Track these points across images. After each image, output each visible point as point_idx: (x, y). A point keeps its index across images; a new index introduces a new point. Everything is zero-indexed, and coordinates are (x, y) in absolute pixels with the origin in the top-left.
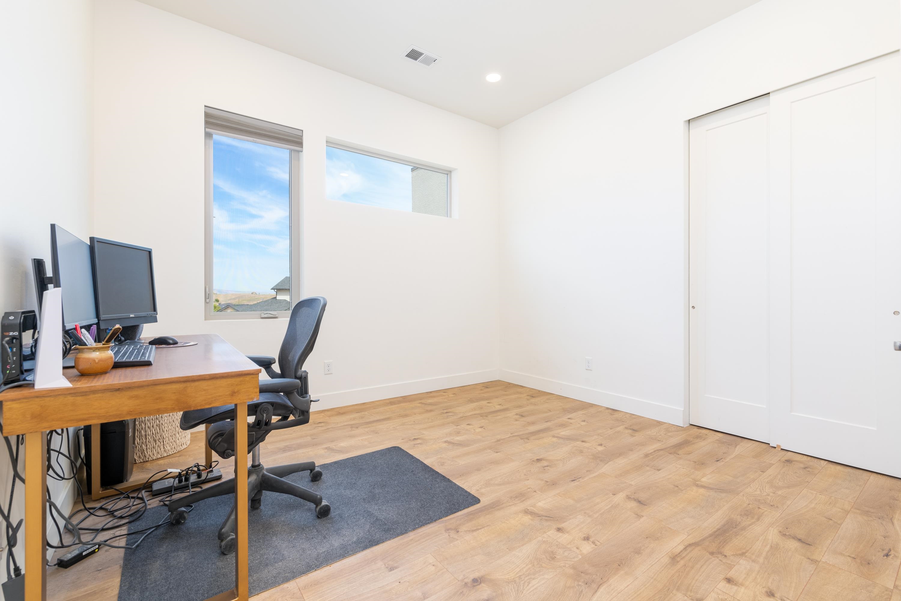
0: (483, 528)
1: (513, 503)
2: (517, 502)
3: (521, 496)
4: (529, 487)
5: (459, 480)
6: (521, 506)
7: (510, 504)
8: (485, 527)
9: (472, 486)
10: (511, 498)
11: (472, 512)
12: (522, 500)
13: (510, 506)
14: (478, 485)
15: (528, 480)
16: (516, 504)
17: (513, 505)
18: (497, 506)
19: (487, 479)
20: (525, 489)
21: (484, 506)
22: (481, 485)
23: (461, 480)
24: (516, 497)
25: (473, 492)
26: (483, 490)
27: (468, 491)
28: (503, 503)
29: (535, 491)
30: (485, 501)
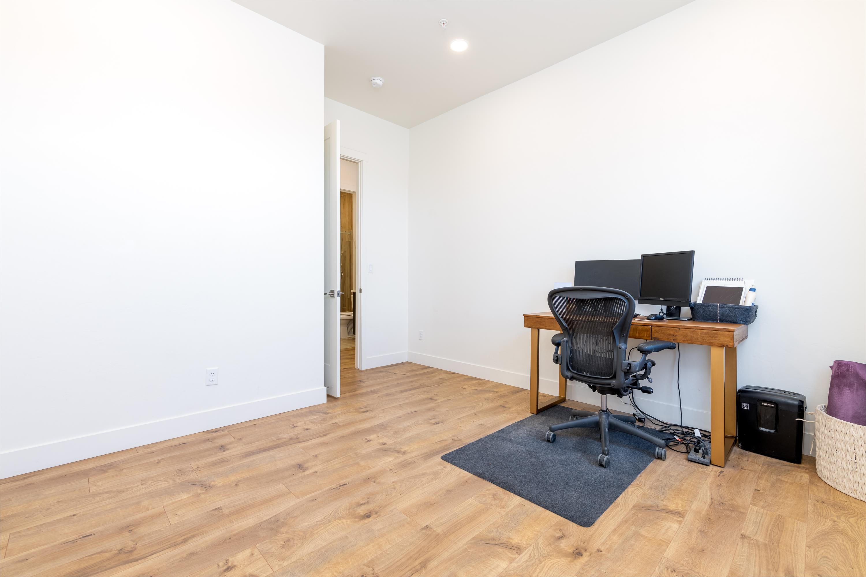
0: (436, 442)
1: (414, 458)
2: (409, 460)
3: (404, 465)
4: (395, 474)
5: (466, 477)
6: (406, 457)
7: (416, 458)
8: (435, 443)
9: (451, 471)
10: (414, 463)
11: (446, 450)
12: (405, 462)
13: (416, 456)
14: (446, 472)
15: (393, 482)
16: (411, 458)
17: (413, 457)
18: (427, 456)
19: (437, 479)
20: (400, 472)
21: (437, 455)
22: (443, 472)
23: (464, 477)
24: (410, 463)
25: (449, 466)
26: (440, 467)
27: (454, 466)
28: (422, 458)
29: (391, 470)
30: (438, 459)
